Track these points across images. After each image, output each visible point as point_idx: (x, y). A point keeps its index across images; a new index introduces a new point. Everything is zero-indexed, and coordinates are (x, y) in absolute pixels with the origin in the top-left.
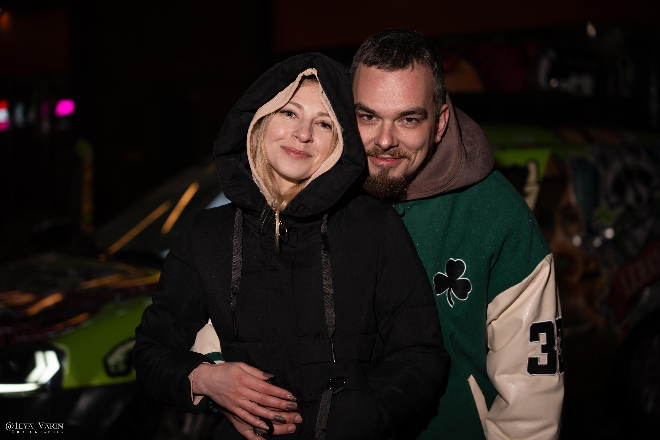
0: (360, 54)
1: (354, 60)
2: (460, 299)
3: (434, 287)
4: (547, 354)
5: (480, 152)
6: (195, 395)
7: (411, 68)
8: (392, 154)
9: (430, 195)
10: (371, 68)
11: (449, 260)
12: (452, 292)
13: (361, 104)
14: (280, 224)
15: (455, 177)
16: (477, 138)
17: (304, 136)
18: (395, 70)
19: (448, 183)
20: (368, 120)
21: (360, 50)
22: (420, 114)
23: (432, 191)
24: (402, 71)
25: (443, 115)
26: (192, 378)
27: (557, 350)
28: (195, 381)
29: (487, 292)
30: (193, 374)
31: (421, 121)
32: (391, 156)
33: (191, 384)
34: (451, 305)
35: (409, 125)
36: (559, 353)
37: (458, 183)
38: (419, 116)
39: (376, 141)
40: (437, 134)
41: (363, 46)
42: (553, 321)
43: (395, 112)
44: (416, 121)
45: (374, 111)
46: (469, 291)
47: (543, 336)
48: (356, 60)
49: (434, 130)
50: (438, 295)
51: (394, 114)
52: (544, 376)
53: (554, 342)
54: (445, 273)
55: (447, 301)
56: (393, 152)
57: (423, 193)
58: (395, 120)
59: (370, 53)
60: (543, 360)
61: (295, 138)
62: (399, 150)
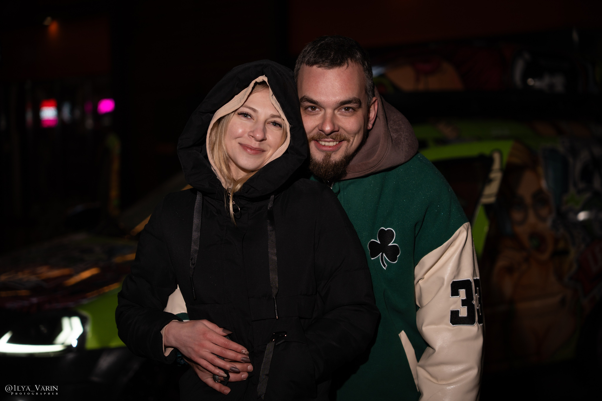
0: (302, 58)
1: (297, 63)
2: (391, 262)
3: (369, 252)
4: (466, 307)
5: (405, 138)
6: (166, 347)
7: (345, 66)
8: (333, 138)
9: (363, 175)
10: (313, 67)
11: (381, 229)
12: (384, 257)
13: (305, 97)
14: (234, 203)
15: (383, 159)
16: (403, 127)
17: (259, 136)
18: (334, 68)
19: (377, 164)
20: (312, 111)
21: (301, 54)
22: (356, 103)
23: (364, 171)
24: (339, 68)
25: (372, 106)
26: (164, 333)
27: (475, 304)
28: (166, 335)
29: (414, 255)
30: (164, 330)
31: (356, 110)
32: (333, 140)
33: (163, 337)
34: (384, 267)
35: (347, 113)
36: (478, 307)
37: (386, 164)
38: (355, 105)
39: (320, 127)
40: (369, 123)
41: (304, 50)
42: (471, 279)
43: (335, 102)
44: (352, 110)
45: (317, 102)
46: (398, 255)
47: (462, 292)
48: (299, 63)
49: (367, 119)
50: (372, 259)
51: (335, 104)
52: (465, 326)
53: (473, 297)
54: (377, 241)
55: (381, 264)
56: (334, 136)
57: (357, 173)
58: (335, 109)
59: (311, 55)
60: (464, 312)
61: (251, 137)
62: (340, 134)
